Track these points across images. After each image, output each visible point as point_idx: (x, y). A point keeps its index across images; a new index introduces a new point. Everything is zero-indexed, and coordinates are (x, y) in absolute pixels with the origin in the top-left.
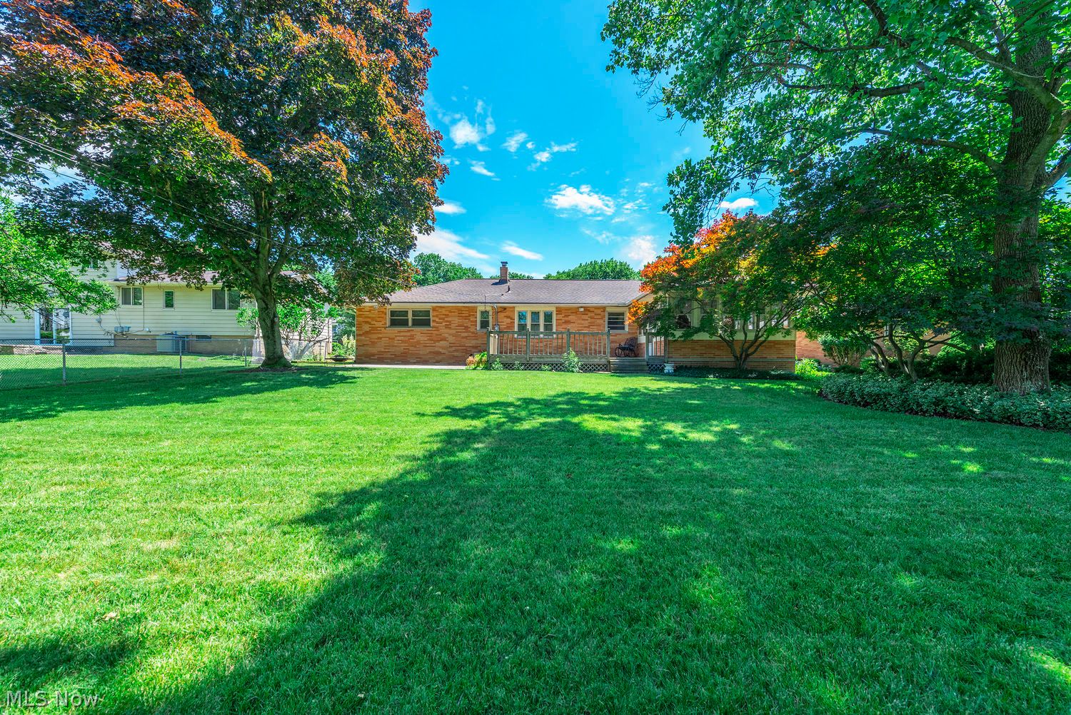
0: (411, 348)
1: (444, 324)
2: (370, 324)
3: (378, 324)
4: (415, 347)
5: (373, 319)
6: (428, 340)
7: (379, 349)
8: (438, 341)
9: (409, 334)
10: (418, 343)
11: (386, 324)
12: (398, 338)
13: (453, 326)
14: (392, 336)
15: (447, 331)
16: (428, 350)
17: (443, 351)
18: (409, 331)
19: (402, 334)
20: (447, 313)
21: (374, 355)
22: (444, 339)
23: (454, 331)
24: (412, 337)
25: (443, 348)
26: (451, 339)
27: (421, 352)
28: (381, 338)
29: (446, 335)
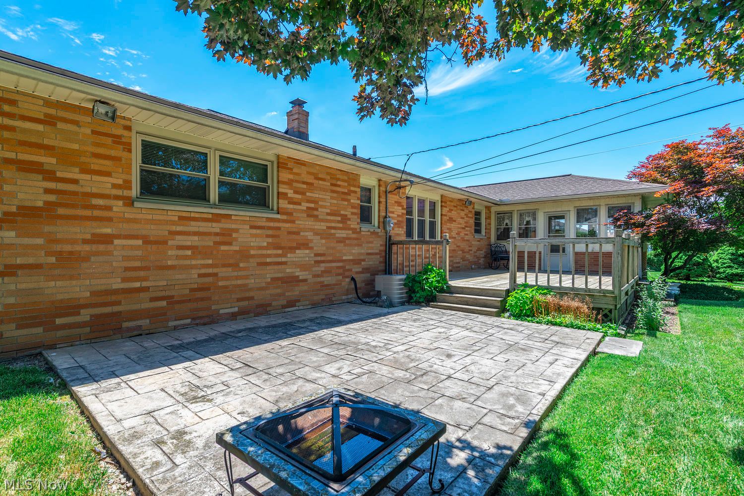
0: (223, 272)
1: (305, 205)
2: (49, 175)
3: (90, 183)
4: (235, 266)
5: (67, 157)
6: (270, 246)
7: (101, 284)
8: (292, 249)
9: (216, 227)
10: (244, 254)
11: (127, 185)
12: (180, 240)
13: (322, 212)
14: (159, 232)
15: (310, 223)
16: (270, 273)
17: (302, 274)
18: (217, 218)
19: (194, 226)
20: (310, 179)
21: (73, 308)
22: (305, 245)
23: (322, 226)
24: (226, 237)
25: (303, 267)
26: (319, 244)
27: (251, 282)
28: (107, 239)
29: (309, 235)
